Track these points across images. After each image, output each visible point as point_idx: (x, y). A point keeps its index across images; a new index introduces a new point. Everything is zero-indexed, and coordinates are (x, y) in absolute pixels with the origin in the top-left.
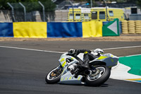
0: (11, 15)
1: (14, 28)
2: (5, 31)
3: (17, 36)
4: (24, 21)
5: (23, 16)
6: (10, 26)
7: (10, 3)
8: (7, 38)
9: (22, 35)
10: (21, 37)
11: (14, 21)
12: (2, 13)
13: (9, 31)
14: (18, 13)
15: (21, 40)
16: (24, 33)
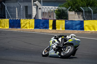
0: (83, 15)
1: (85, 25)
2: (78, 27)
3: (86, 29)
4: (91, 19)
5: (91, 16)
6: (82, 23)
7: (82, 7)
8: (79, 31)
9: (90, 29)
10: (89, 30)
11: (84, 20)
12: (76, 14)
13: (81, 26)
14: (87, 14)
15: (90, 33)
16: (92, 28)
